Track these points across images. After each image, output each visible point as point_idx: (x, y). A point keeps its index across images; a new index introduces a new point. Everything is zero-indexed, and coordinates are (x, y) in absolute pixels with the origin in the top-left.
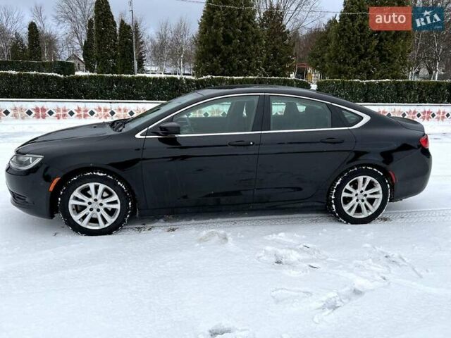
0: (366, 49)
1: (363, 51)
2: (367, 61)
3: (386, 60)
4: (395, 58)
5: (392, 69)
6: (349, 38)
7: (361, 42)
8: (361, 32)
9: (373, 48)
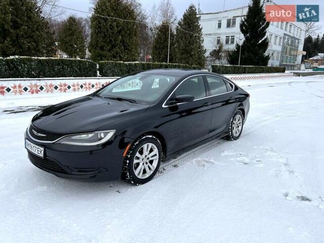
0: (115, 41)
1: (114, 42)
2: (117, 49)
3: (127, 49)
4: (132, 48)
5: (132, 55)
6: (104, 33)
7: (112, 37)
8: (111, 30)
9: (119, 41)
